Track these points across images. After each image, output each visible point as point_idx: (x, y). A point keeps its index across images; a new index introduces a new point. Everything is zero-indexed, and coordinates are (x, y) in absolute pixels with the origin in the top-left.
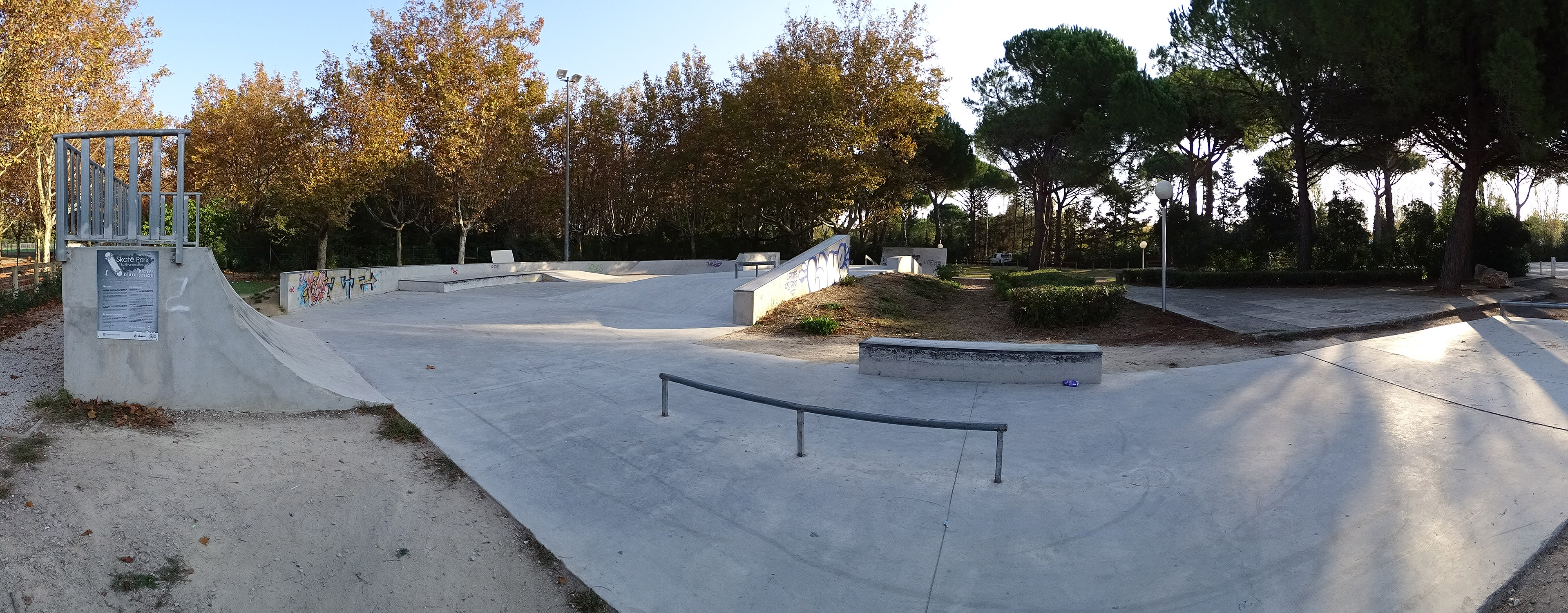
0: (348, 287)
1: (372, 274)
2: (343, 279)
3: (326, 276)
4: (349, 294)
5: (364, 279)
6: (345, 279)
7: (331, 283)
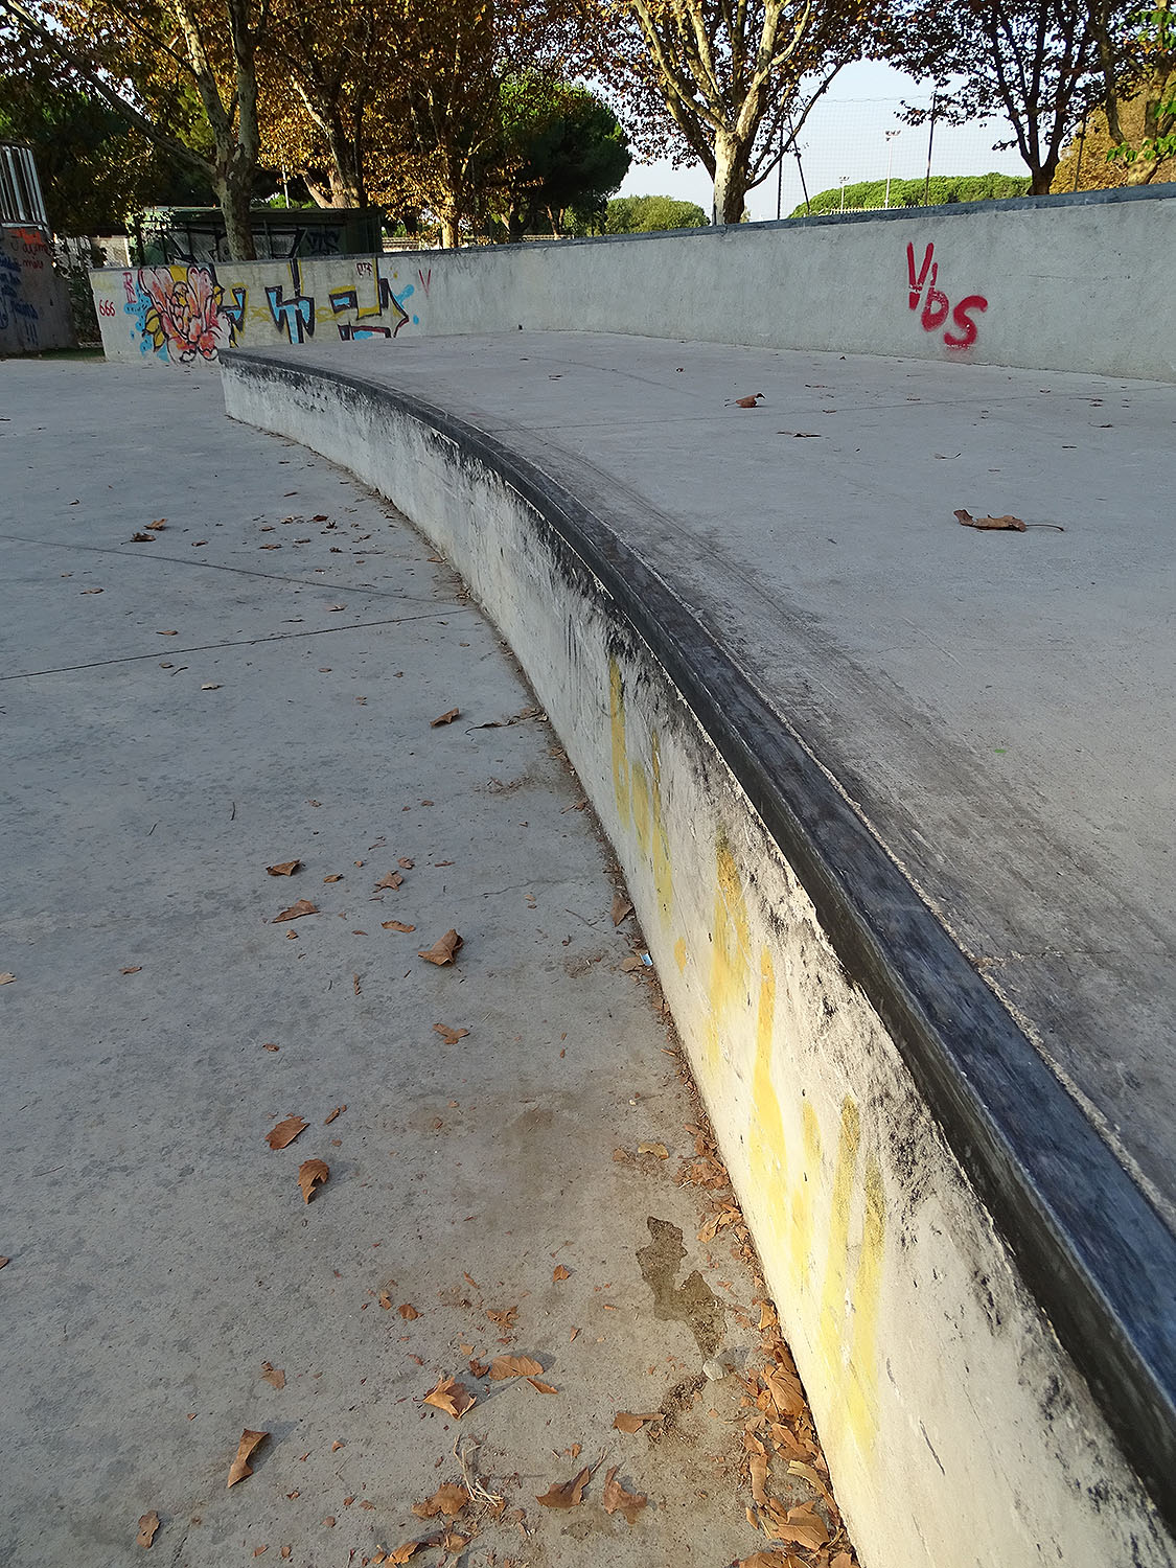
0: (294, 328)
1: (384, 285)
2: (273, 296)
3: (215, 283)
5: (354, 304)
6: (279, 297)
7: (237, 307)
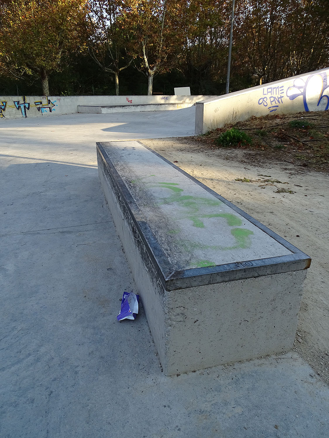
0: (23, 109)
1: (49, 100)
2: (16, 103)
4: (26, 114)
5: (41, 104)
7: (3, 106)
